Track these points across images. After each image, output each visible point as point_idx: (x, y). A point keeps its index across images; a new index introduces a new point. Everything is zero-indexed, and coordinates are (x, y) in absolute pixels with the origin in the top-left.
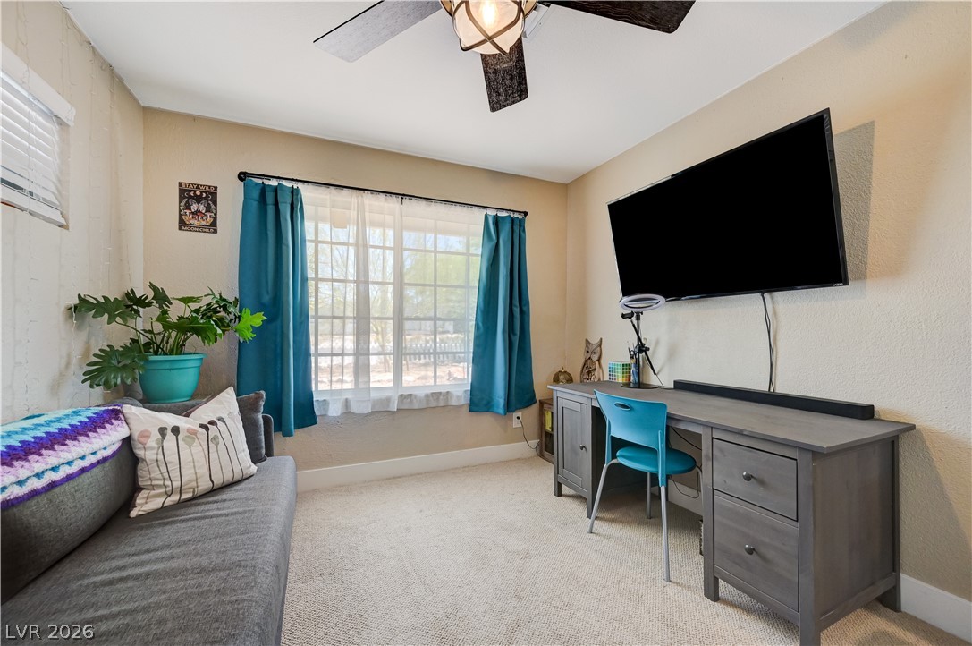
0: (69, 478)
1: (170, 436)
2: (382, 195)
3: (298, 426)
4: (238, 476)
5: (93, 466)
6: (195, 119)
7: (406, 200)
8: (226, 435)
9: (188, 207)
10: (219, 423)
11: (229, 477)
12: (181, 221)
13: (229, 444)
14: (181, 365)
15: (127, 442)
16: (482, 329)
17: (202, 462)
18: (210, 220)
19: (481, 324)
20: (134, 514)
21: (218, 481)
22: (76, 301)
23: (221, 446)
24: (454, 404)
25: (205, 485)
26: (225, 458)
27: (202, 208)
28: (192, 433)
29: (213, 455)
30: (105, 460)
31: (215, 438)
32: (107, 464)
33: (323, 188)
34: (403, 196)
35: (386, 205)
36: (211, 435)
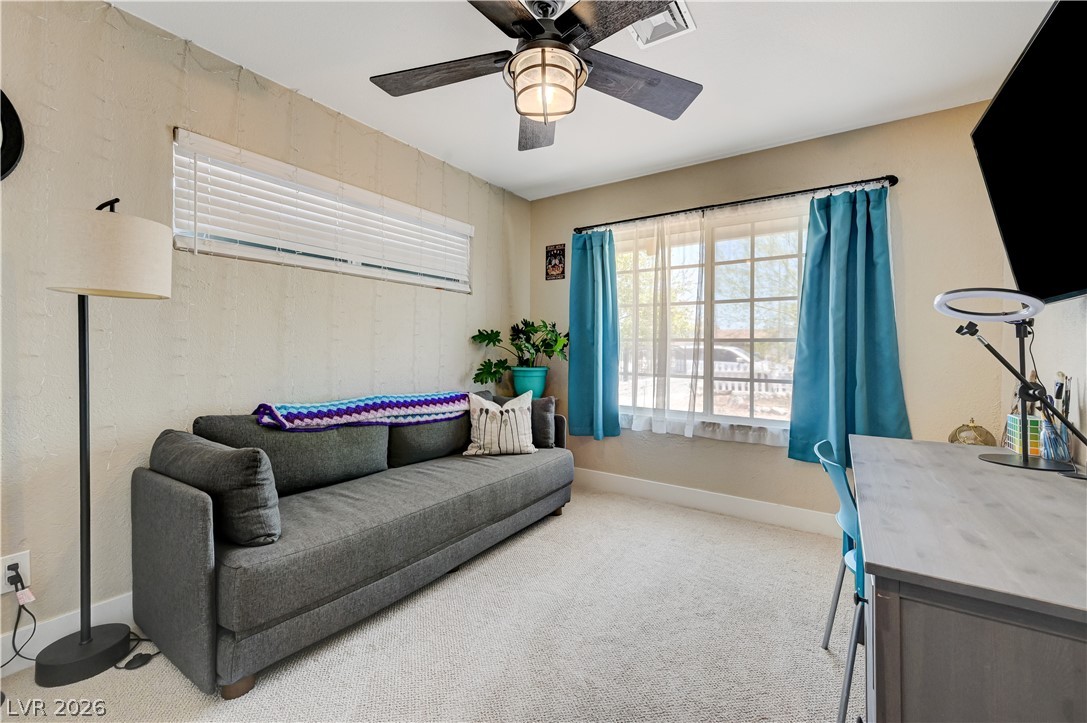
0: (427, 422)
1: (484, 413)
2: (682, 215)
3: (606, 434)
4: (517, 450)
5: (441, 420)
6: (553, 198)
7: (708, 212)
8: (513, 421)
9: (550, 263)
10: (511, 412)
11: (510, 449)
12: (547, 274)
13: (514, 427)
14: (529, 374)
15: (467, 413)
16: (806, 352)
17: (495, 434)
18: (561, 269)
19: (804, 346)
20: (464, 453)
21: (504, 450)
22: (477, 333)
23: (508, 426)
24: (768, 443)
25: (495, 449)
26: (509, 436)
27: (557, 262)
28: (494, 414)
29: (502, 432)
30: (449, 419)
31: (506, 421)
32: (452, 422)
33: (631, 223)
34: (702, 209)
35: (687, 222)
36: (504, 418)
